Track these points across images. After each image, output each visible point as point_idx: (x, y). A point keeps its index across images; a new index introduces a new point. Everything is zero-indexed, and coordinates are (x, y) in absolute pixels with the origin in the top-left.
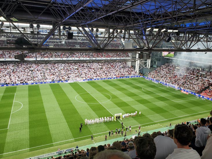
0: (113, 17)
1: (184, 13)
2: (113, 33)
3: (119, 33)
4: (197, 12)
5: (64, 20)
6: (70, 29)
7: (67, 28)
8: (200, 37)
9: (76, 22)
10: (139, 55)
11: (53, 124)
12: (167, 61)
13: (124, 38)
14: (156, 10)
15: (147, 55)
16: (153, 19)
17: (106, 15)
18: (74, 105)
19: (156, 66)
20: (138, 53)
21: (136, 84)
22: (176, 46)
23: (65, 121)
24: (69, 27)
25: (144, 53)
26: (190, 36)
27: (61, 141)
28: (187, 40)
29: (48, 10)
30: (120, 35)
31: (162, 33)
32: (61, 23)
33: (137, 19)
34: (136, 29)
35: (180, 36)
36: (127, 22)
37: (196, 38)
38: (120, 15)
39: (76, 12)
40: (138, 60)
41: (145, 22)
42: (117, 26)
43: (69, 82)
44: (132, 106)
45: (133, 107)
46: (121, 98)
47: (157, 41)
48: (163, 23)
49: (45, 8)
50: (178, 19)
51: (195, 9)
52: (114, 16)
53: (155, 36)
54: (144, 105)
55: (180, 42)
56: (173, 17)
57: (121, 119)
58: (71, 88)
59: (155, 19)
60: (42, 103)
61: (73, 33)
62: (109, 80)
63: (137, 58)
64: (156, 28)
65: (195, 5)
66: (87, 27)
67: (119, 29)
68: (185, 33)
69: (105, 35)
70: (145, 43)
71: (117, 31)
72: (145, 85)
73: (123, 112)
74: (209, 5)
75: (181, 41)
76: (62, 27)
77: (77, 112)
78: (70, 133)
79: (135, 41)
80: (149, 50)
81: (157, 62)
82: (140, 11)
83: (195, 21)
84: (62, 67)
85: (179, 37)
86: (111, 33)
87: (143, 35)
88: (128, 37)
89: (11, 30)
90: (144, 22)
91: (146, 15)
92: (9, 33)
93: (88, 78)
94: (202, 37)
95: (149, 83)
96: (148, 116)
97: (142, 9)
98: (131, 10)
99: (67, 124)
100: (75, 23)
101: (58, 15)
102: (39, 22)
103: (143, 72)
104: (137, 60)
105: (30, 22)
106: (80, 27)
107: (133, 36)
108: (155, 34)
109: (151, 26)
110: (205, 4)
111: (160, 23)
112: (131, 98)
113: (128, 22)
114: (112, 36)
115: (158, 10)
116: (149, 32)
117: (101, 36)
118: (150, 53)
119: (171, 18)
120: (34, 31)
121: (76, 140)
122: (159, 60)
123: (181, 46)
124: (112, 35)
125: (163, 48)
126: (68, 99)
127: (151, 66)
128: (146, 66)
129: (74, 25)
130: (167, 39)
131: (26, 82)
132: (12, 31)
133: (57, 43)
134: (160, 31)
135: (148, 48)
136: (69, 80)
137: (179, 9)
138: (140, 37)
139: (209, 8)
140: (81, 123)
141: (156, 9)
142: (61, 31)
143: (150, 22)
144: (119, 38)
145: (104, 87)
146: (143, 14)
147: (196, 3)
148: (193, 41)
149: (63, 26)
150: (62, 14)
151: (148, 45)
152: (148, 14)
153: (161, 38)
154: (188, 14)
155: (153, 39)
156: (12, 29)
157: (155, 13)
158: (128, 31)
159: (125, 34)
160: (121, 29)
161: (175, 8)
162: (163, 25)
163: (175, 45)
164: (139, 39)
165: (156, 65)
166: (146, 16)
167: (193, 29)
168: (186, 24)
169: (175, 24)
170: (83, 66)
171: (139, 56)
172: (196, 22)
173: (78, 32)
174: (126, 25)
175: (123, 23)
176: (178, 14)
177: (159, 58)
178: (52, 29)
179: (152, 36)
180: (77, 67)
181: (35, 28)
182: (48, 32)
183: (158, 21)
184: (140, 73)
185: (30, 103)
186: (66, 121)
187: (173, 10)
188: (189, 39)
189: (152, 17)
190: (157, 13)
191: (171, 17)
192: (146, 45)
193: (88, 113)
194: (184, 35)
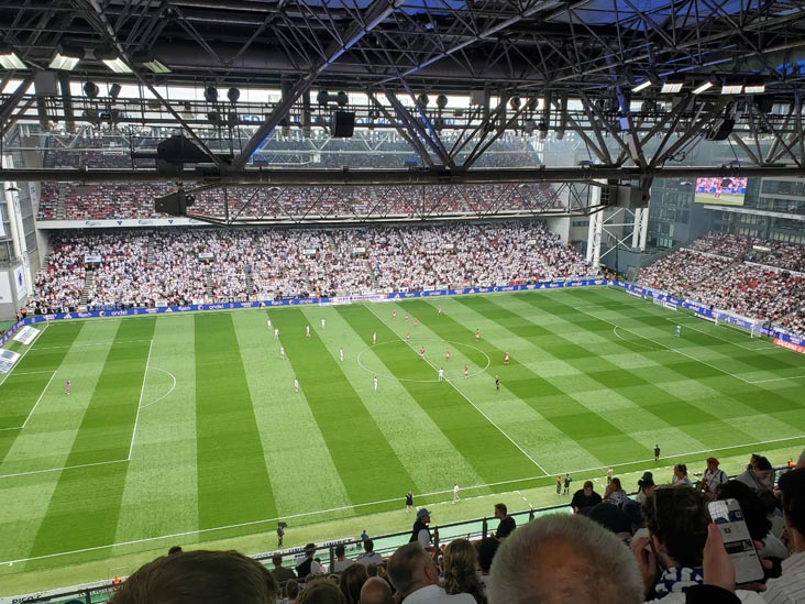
0: (503, 50)
2: (501, 110)
3: (525, 108)
5: (326, 65)
6: (343, 100)
7: (333, 99)
9: (366, 71)
10: (603, 191)
11: (279, 451)
12: (717, 222)
13: (544, 127)
14: (676, 9)
15: (634, 190)
16: (662, 47)
17: (477, 36)
18: (352, 383)
19: (671, 241)
20: (598, 184)
21: (589, 310)
24: (341, 94)
25: (621, 185)
27: (306, 511)
29: (268, 33)
30: (529, 117)
31: (699, 102)
32: (311, 79)
33: (596, 53)
34: (592, 92)
35: (773, 112)
36: (556, 63)
38: (529, 42)
39: (369, 29)
40: (596, 211)
41: (629, 61)
42: (519, 84)
43: (336, 301)
44: (571, 395)
45: (577, 397)
46: (528, 365)
47: (675, 137)
48: (704, 62)
49: (256, 28)
52: (508, 45)
53: (666, 117)
54: (619, 393)
55: (771, 137)
56: (745, 29)
58: (341, 323)
59: (670, 43)
60: (243, 374)
61: (353, 116)
62: (483, 294)
64: (671, 80)
66: (404, 92)
67: (525, 93)
68: (794, 100)
69: (470, 119)
70: (626, 147)
71: (516, 103)
72: (625, 317)
75: (777, 135)
76: (314, 95)
77: (365, 411)
78: (337, 484)
79: (586, 139)
80: (646, 172)
81: (672, 227)
82: (610, 19)
84: (311, 248)
85: (767, 120)
86: (494, 112)
88: (558, 124)
89: (143, 111)
90: (625, 59)
91: (631, 32)
92: (137, 120)
93: (403, 289)
95: (642, 309)
96: (636, 434)
97: (615, 10)
98: (573, 17)
99: (327, 450)
100: (362, 79)
101: (301, 50)
102: (236, 81)
103: (616, 266)
104: (593, 210)
105: (208, 79)
106: (381, 91)
107: (580, 117)
108: (670, 107)
111: (689, 62)
112: (567, 365)
113: (563, 63)
114: (498, 123)
115: (684, 11)
116: (643, 101)
117: (458, 123)
118: (648, 183)
119: (736, 39)
120: (219, 113)
121: (360, 512)
122: (682, 218)
123: (777, 154)
124: (496, 119)
126: (333, 364)
127: (647, 243)
128: (629, 242)
129: (358, 85)
130: (716, 128)
131: (186, 303)
132: (147, 116)
133: (294, 159)
134: (690, 93)
135: (637, 162)
136: (334, 295)
138: (606, 121)
141: (675, 6)
142: (313, 110)
143: (644, 60)
144: (523, 128)
145: (462, 324)
146: (622, 29)
149: (318, 89)
150: (316, 45)
151: (639, 151)
152: (642, 28)
153: (693, 125)
155: (659, 127)
156: (147, 108)
157: (668, 23)
158: (559, 101)
159: (547, 112)
160: (533, 94)
162: (702, 70)
163: (749, 150)
164: (604, 129)
165: (669, 238)
166: (631, 37)
168: (800, 63)
169: (751, 61)
170: (385, 245)
171: (602, 196)
173: (371, 112)
174: (553, 76)
175: (542, 70)
177: (683, 209)
178: (280, 103)
179: (653, 119)
180: (363, 250)
181: (224, 102)
182: (267, 114)
183: (681, 55)
184: (603, 268)
185: (202, 374)
186: (323, 441)
187: (745, 9)
189: (655, 38)
190: (679, 25)
191: (734, 33)
192: (630, 152)
193: (403, 415)
194: (791, 111)
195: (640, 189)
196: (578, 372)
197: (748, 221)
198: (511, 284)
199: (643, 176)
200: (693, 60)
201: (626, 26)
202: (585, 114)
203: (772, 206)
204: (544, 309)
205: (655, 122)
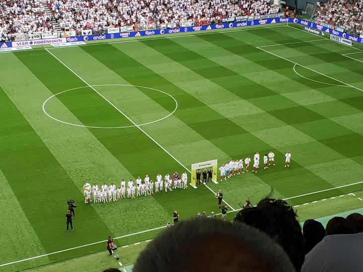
18: (39, 133)
23: (10, 191)
45: (259, 135)
46: (214, 107)
57: (214, 180)
58: (23, 70)
72: (304, 54)
73: (223, 155)
77: (53, 160)
78: (29, 234)
93: (87, 31)
96: (313, 166)
121: (54, 260)
126: (14, 113)
136: (13, 39)
140: (69, 199)
145: (149, 67)
184: (284, 6)
186: (12, 193)
193: (94, 163)
196: (260, 111)
198: (196, 24)
204: (228, 49)
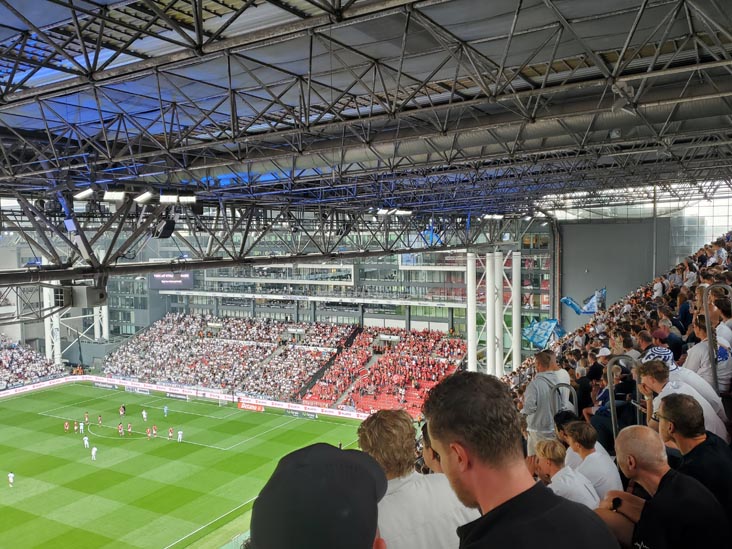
1: (206, 141)
4: (247, 140)
8: (269, 216)
10: (56, 292)
12: (173, 305)
14: (106, 125)
15: (90, 290)
16: (98, 158)
19: (133, 328)
20: (49, 286)
22: (198, 249)
25: (75, 284)
26: (238, 214)
28: (231, 227)
31: (140, 206)
33: (29, 156)
34: (29, 192)
35: (205, 214)
37: (258, 219)
40: (52, 314)
41: (67, 168)
44: (46, 516)
47: (124, 236)
48: (140, 173)
50: (191, 158)
51: (239, 132)
53: (112, 219)
55: (207, 234)
56: (171, 151)
59: (105, 156)
63: (46, 306)
64: (113, 187)
65: (236, 118)
68: (219, 204)
70: (76, 247)
74: (278, 121)
75: (211, 234)
79: (28, 238)
80: (96, 269)
81: (133, 314)
82: (40, 126)
83: (244, 169)
85: (200, 220)
87: (62, 216)
90: (61, 166)
91: (64, 140)
94: (274, 216)
95: (116, 400)
97: (44, 119)
103: (81, 359)
104: (47, 313)
107: (19, 218)
108: (113, 210)
109: (92, 180)
110: (267, 118)
111: (125, 172)
115: (114, 127)
116: (86, 203)
118: (103, 282)
119: (164, 157)
122: (141, 304)
123: (214, 249)
125: (152, 261)
127: (110, 332)
128: (91, 333)
130: (160, 229)
134: (131, 201)
135: (89, 262)
137: (186, 127)
138: (50, 222)
139: (280, 130)
141: (105, 122)
143: (85, 169)
146: (54, 136)
147: (239, 113)
148: (248, 230)
151: (90, 251)
152: (74, 137)
153: (139, 225)
154: (220, 147)
155: (107, 227)
157: (101, 135)
161: (172, 124)
162: (138, 180)
163: (190, 246)
164: (48, 230)
165: (131, 325)
166: (65, 144)
167: (244, 192)
168: (219, 177)
169: (180, 176)
171: (56, 297)
172: (249, 169)
176: (187, 144)
177: (140, 296)
179: (99, 220)
183: (116, 165)
187: (168, 131)
188: (238, 225)
189: (90, 149)
190: (112, 137)
191: (162, 153)
192: (80, 252)
194: (219, 213)
195: (95, 288)
197: (200, 302)
199: (98, 275)
200: (130, 170)
201: (59, 133)
202: (24, 214)
203: (216, 286)
205: (102, 222)
